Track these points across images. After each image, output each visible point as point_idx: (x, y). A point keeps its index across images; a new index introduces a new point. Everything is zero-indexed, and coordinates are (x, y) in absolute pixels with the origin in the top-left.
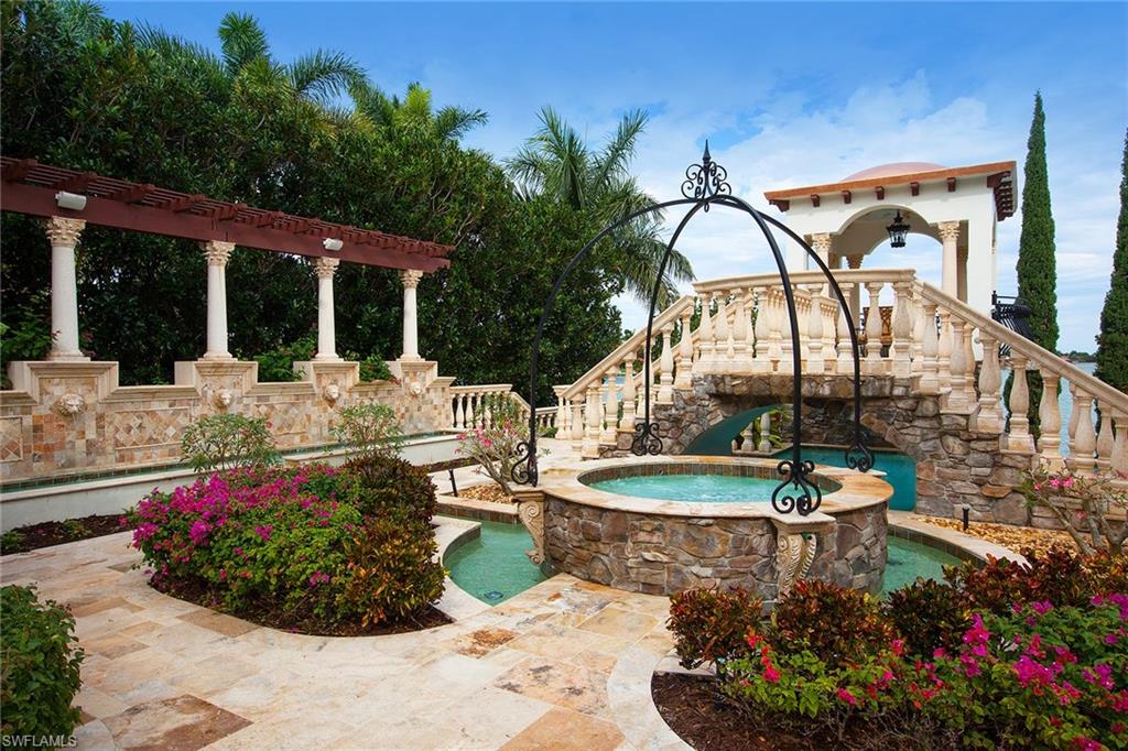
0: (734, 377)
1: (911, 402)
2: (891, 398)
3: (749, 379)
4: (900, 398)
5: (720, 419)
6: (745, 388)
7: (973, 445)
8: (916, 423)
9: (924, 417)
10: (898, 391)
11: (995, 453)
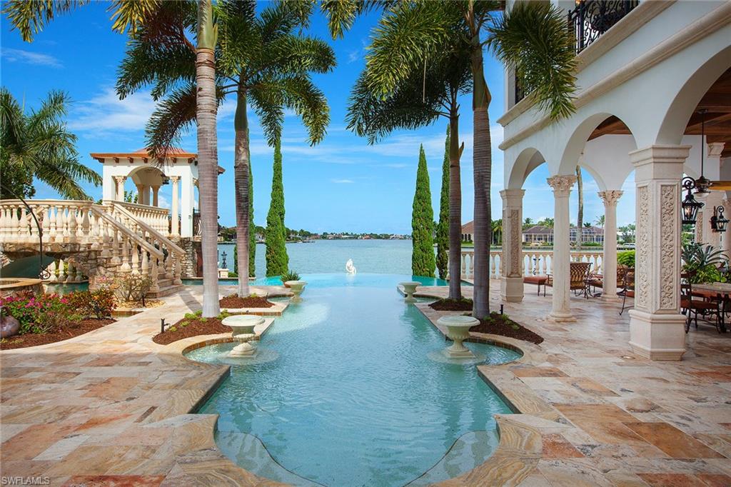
0: (11, 244)
1: (87, 253)
2: (79, 252)
3: (16, 244)
4: (82, 252)
5: (8, 263)
6: (14, 249)
7: (108, 269)
8: (89, 262)
9: (91, 259)
10: (81, 249)
11: (115, 272)
